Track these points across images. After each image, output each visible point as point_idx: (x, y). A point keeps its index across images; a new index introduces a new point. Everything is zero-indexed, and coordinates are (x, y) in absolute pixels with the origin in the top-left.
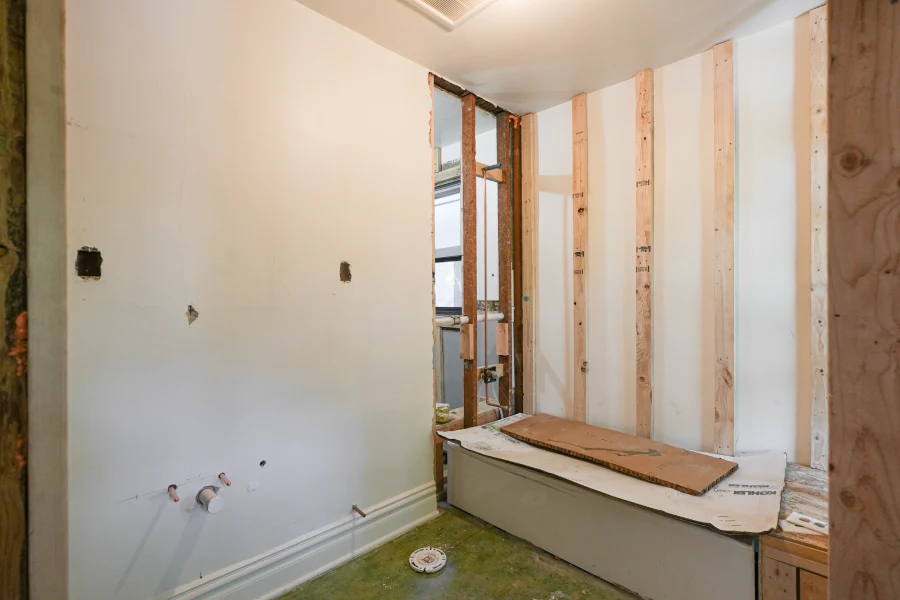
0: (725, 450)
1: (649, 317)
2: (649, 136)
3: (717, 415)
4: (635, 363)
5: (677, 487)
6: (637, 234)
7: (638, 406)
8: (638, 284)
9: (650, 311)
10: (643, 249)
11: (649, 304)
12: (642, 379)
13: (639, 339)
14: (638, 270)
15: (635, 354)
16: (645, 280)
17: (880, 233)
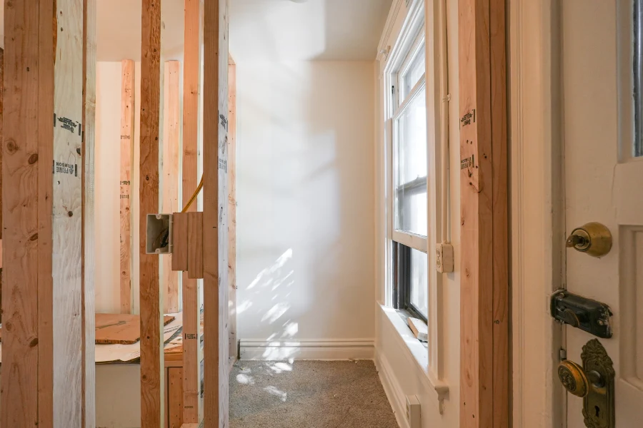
0: (173, 309)
1: (129, 230)
2: (130, 106)
3: (169, 289)
4: (119, 262)
5: (121, 342)
6: (121, 172)
7: (121, 292)
8: (121, 206)
9: (129, 226)
10: (125, 182)
11: (129, 221)
12: (124, 273)
13: (122, 246)
14: (122, 197)
15: (120, 256)
16: (126, 205)
17: (22, 185)
